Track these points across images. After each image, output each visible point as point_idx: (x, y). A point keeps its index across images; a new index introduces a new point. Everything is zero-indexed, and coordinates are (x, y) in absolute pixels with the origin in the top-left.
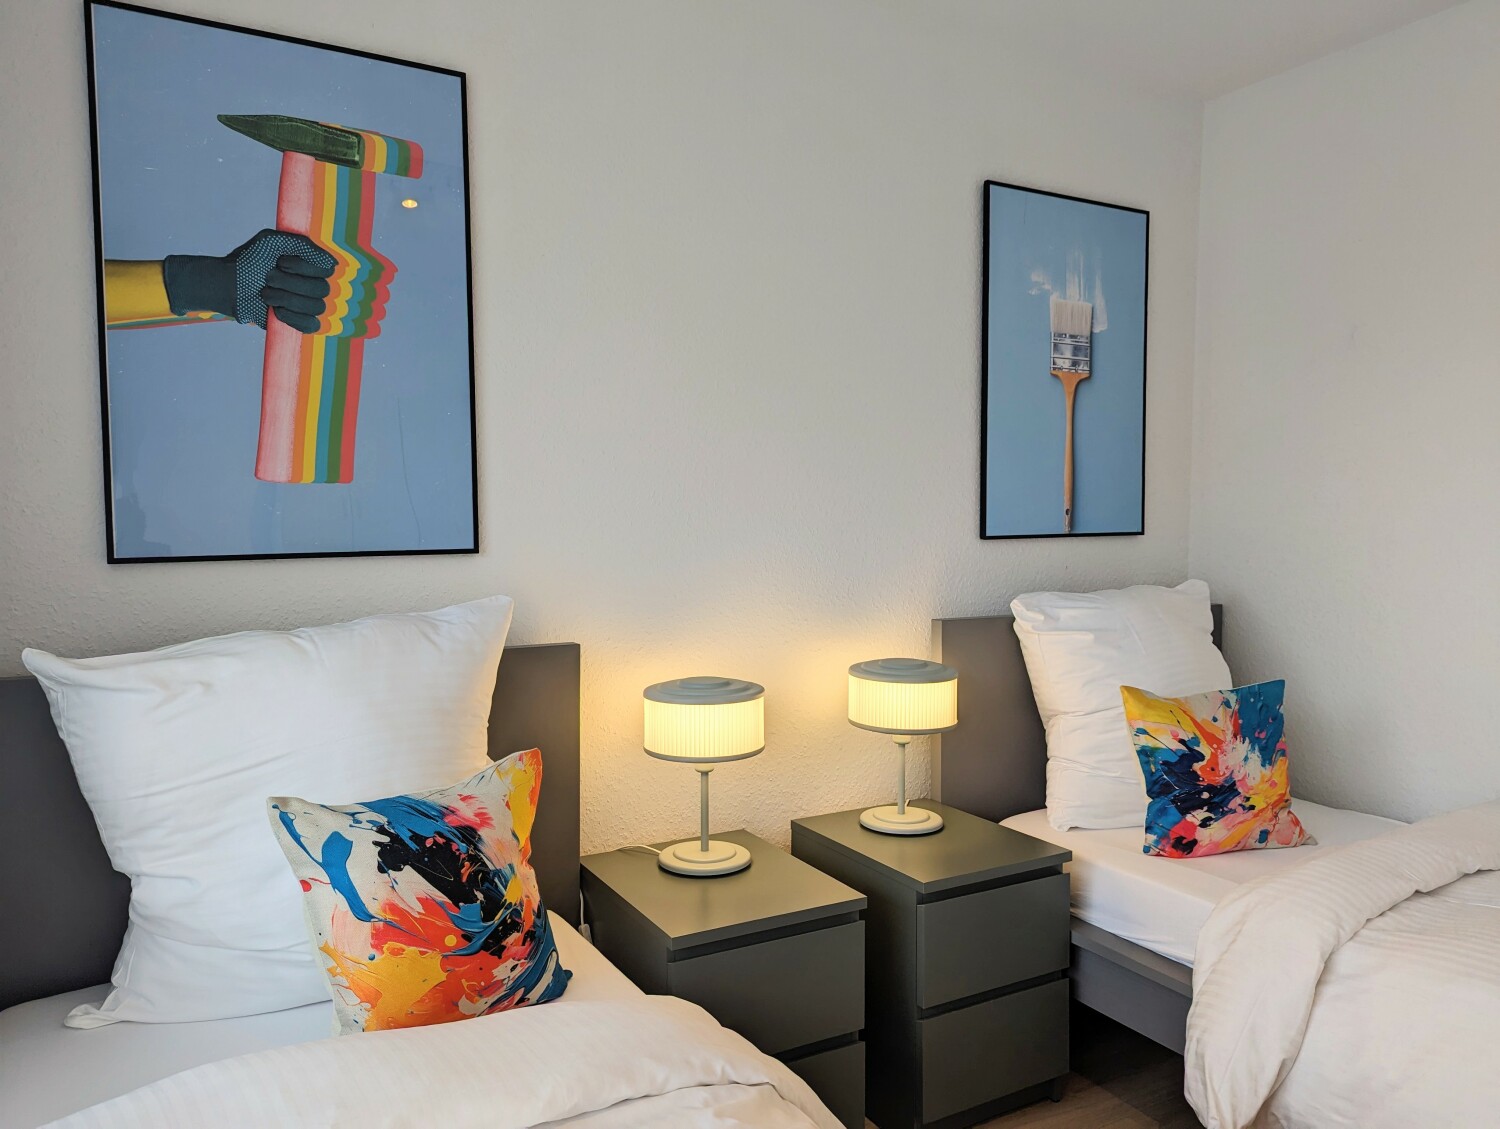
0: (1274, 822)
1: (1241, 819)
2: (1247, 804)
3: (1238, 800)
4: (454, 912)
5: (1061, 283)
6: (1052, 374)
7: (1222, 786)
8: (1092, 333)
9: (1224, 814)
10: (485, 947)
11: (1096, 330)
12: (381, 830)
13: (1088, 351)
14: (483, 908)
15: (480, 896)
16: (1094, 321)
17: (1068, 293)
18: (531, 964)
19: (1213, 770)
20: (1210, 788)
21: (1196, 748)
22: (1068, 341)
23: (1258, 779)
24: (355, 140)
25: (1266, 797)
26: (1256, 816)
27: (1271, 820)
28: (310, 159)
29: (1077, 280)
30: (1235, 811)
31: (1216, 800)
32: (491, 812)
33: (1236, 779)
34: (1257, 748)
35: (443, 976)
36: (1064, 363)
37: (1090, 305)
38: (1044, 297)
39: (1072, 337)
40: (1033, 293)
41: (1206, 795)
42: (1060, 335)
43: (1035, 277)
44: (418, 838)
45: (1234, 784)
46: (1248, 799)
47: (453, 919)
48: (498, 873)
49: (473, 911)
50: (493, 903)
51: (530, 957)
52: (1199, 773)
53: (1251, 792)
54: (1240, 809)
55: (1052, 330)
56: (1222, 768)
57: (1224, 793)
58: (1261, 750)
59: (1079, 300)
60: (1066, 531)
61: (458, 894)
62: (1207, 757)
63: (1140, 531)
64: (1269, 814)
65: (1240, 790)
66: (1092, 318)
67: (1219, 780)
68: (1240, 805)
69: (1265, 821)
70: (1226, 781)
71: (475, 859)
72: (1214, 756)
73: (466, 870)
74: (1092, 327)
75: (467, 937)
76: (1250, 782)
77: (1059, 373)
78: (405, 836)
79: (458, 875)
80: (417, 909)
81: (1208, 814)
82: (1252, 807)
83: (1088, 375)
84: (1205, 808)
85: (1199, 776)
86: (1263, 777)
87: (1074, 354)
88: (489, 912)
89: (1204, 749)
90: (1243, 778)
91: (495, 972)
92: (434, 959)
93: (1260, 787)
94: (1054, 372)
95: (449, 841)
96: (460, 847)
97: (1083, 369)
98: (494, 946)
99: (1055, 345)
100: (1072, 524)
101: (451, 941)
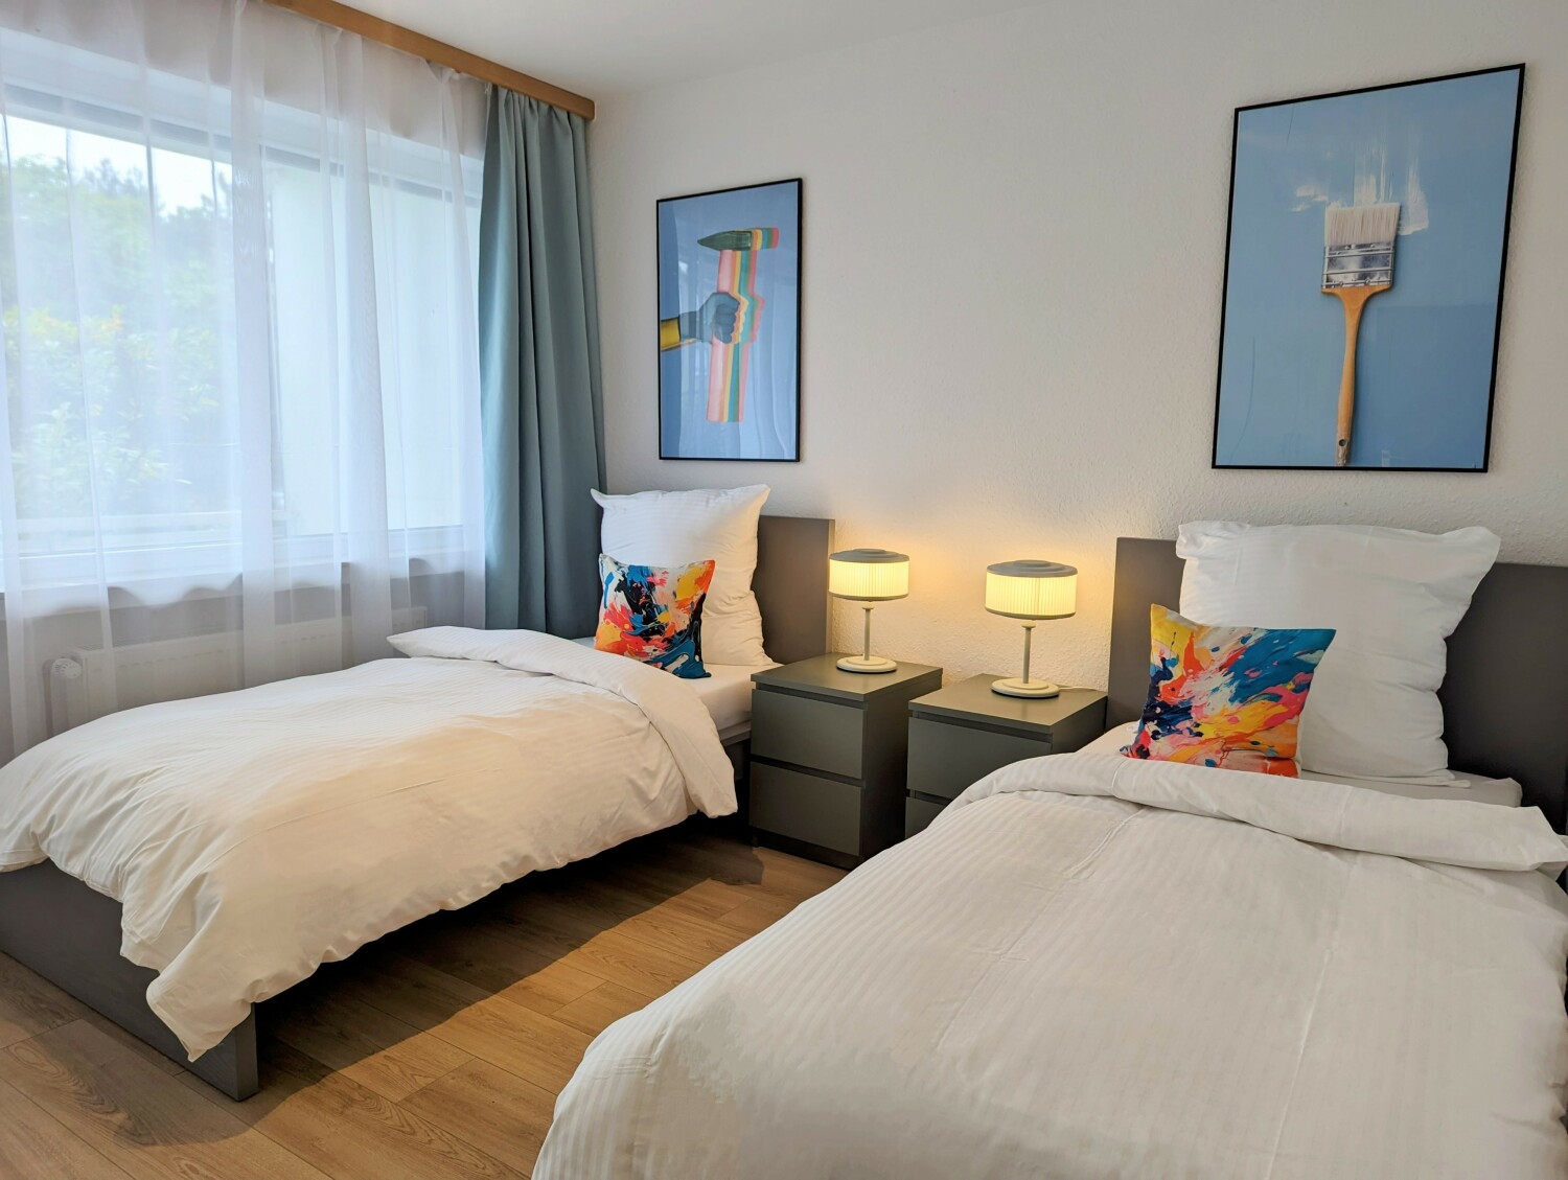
0: (1221, 755)
1: (1186, 741)
2: (1196, 730)
3: (1188, 724)
4: (631, 615)
5: (1344, 188)
6: (1324, 293)
7: (1176, 707)
8: (1397, 238)
9: (1170, 732)
10: (641, 635)
11: (1407, 230)
12: (624, 576)
13: (1390, 259)
14: (644, 618)
15: (644, 613)
16: (1402, 222)
17: (1356, 198)
18: (666, 653)
19: (1173, 690)
20: (1164, 705)
21: (1170, 668)
22: (1355, 252)
23: (1218, 711)
24: (749, 234)
25: (1219, 729)
26: (1202, 743)
27: (1217, 752)
28: (730, 251)
29: (1373, 179)
30: (1181, 733)
31: (1165, 717)
32: (667, 581)
33: (1193, 705)
34: (1236, 684)
35: (619, 639)
36: (1345, 278)
37: (1397, 205)
38: (1317, 210)
39: (1360, 246)
40: (1299, 209)
41: (1158, 710)
42: (1341, 248)
43: (1301, 192)
44: (632, 582)
45: (1190, 708)
46: (1198, 725)
47: (630, 618)
48: (657, 606)
49: (640, 618)
50: (649, 618)
51: (666, 649)
52: (1161, 690)
53: (1203, 720)
54: (1187, 732)
55: (1327, 243)
56: (1183, 691)
57: (1176, 713)
58: (1239, 686)
59: (1376, 203)
60: (1340, 463)
61: (636, 608)
62: (1174, 678)
63: (1481, 466)
64: (1217, 746)
65: (1193, 715)
66: (1399, 219)
67: (1174, 700)
68: (1188, 728)
69: (1211, 751)
70: (1182, 703)
71: (647, 597)
72: (1182, 679)
73: (642, 600)
74: (1398, 229)
75: (634, 628)
76: (1206, 711)
77: (1337, 291)
78: (629, 580)
79: (638, 601)
80: (619, 609)
81: (1157, 728)
82: (1200, 734)
83: (1385, 286)
84: (1156, 722)
85: (1159, 692)
86: (1224, 710)
87: (1364, 266)
88: (647, 620)
89: (1177, 671)
90: (1202, 706)
91: (644, 648)
92: (618, 631)
93: (1216, 719)
94: (1328, 290)
95: (642, 586)
96: (645, 590)
97: (1379, 281)
98: (646, 636)
99: (1331, 260)
100: (1348, 456)
101: (627, 626)
